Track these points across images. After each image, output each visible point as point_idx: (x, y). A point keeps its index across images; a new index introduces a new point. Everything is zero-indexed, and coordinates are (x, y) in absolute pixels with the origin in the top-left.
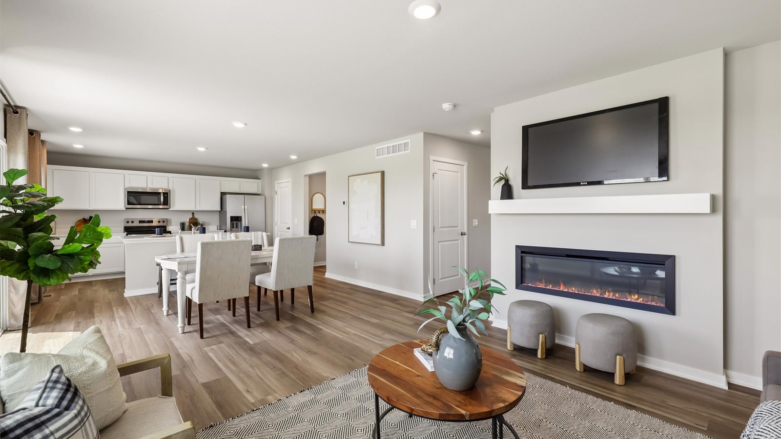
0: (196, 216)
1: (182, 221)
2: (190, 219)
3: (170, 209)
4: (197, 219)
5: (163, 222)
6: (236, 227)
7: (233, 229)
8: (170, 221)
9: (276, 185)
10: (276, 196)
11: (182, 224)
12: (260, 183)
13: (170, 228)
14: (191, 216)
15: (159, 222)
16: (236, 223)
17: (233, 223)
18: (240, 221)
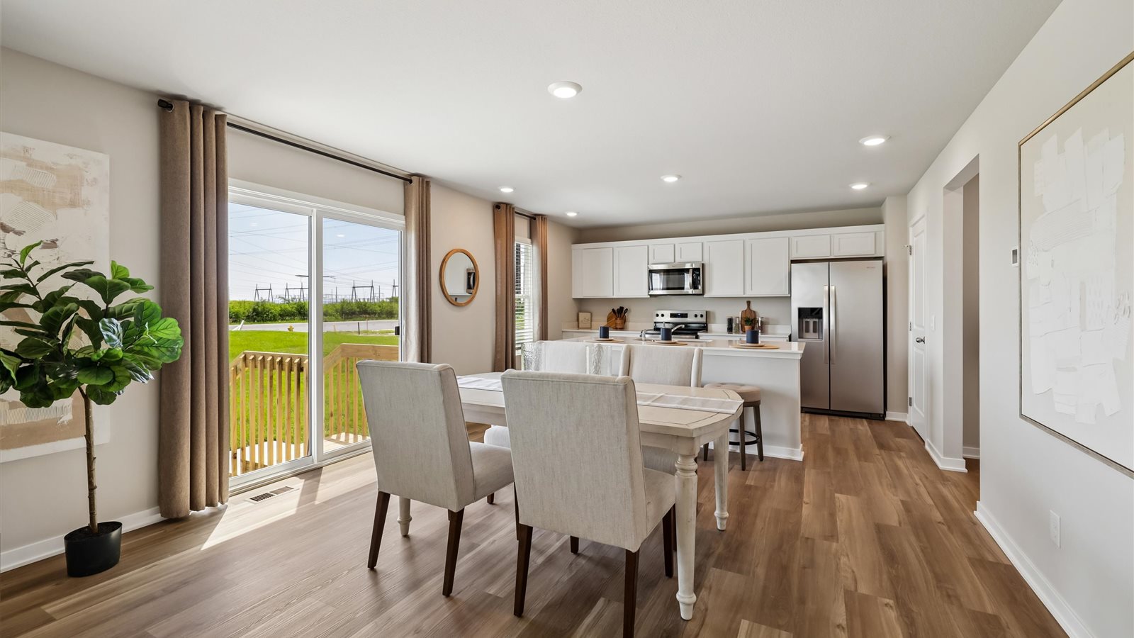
0: (753, 307)
1: (730, 316)
2: (743, 312)
3: (705, 296)
4: (754, 312)
5: (702, 316)
6: (815, 331)
7: (807, 334)
8: (711, 315)
9: (911, 230)
10: (911, 258)
11: (730, 321)
12: (883, 232)
13: (712, 326)
14: (745, 307)
15: (696, 316)
16: (815, 323)
17: (807, 323)
18: (820, 317)
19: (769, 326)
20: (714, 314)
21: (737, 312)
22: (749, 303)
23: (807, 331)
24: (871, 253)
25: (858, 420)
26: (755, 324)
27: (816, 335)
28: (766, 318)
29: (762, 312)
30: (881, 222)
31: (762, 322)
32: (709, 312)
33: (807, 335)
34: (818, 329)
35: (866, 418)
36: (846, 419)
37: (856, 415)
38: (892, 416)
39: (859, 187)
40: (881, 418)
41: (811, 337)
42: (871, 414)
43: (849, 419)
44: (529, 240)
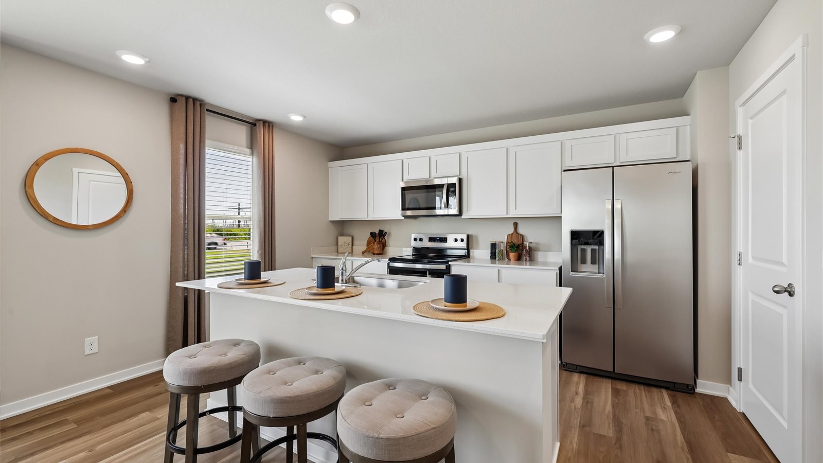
0: (521, 230)
1: (494, 240)
2: (508, 235)
3: (462, 217)
4: (522, 236)
5: (462, 240)
6: (593, 262)
7: (583, 266)
8: (474, 239)
9: (740, 112)
10: (740, 154)
11: (493, 246)
12: (688, 128)
13: (475, 253)
14: (511, 231)
15: (456, 240)
16: (593, 251)
17: (584, 251)
18: (601, 243)
19: (539, 253)
20: (477, 237)
21: (502, 236)
22: (516, 225)
23: (584, 261)
24: (670, 153)
25: (654, 390)
26: (522, 250)
27: (595, 268)
28: (537, 244)
29: (531, 235)
30: (684, 113)
31: (530, 247)
32: (472, 236)
33: (584, 268)
34: (597, 259)
35: (667, 388)
36: (636, 386)
37: (653, 383)
38: (705, 387)
39: (662, 36)
40: (689, 390)
41: (588, 270)
42: (674, 383)
43: (642, 387)
44: (248, 151)
